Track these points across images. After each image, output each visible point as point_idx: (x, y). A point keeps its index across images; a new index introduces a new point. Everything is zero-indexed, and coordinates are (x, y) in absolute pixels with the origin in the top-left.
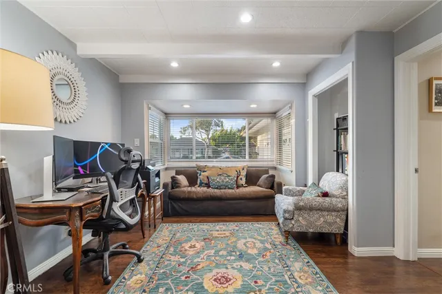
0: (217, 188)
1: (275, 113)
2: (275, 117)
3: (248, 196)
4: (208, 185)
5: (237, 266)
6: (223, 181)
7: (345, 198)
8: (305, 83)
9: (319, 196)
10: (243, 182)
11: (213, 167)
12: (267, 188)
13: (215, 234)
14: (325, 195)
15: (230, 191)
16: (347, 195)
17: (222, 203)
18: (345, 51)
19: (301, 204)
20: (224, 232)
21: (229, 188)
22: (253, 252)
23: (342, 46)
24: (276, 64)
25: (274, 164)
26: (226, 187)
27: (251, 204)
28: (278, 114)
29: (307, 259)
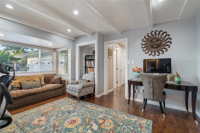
0: (29, 89)
1: (55, 49)
2: (55, 51)
3: (51, 89)
4: (21, 88)
5: (72, 115)
6: (32, 84)
7: (94, 81)
8: (74, 41)
9: (87, 82)
10: (43, 83)
11: (22, 76)
12: (59, 84)
13: (45, 111)
14: (89, 81)
15: (39, 88)
16: (95, 80)
17: (37, 96)
18: (94, 35)
19: (85, 85)
20: (49, 108)
21: (37, 87)
22: (72, 109)
23: (93, 34)
24: (69, 31)
25: (55, 73)
26: (35, 87)
27: (53, 92)
28: (57, 50)
29: (90, 103)
